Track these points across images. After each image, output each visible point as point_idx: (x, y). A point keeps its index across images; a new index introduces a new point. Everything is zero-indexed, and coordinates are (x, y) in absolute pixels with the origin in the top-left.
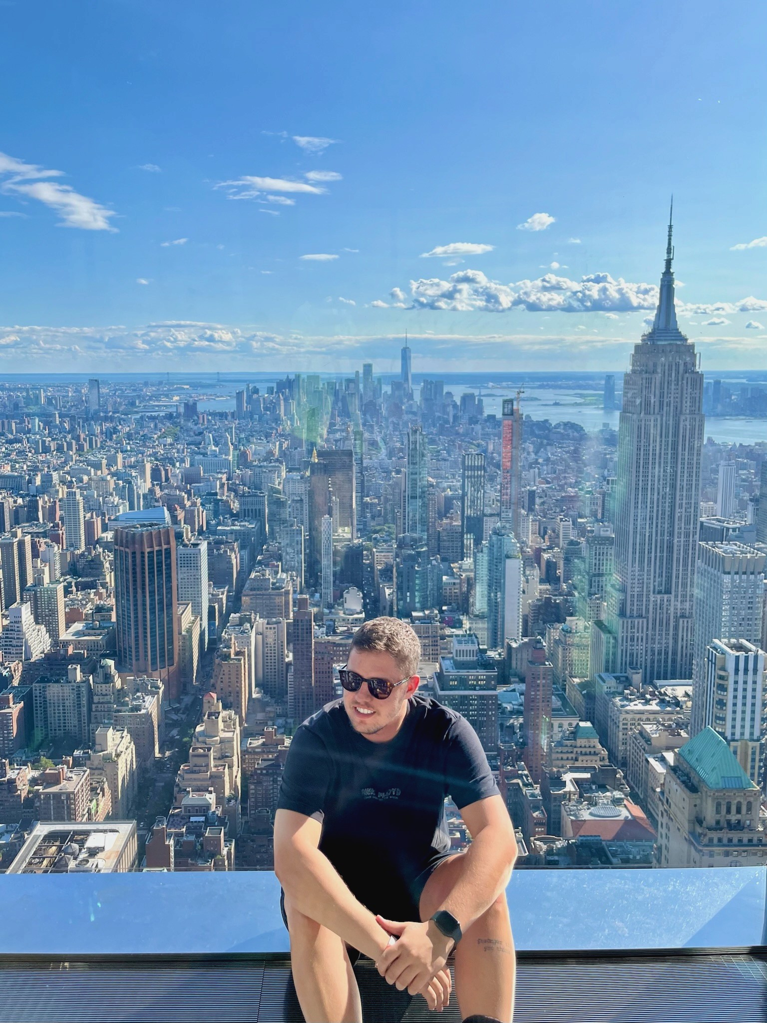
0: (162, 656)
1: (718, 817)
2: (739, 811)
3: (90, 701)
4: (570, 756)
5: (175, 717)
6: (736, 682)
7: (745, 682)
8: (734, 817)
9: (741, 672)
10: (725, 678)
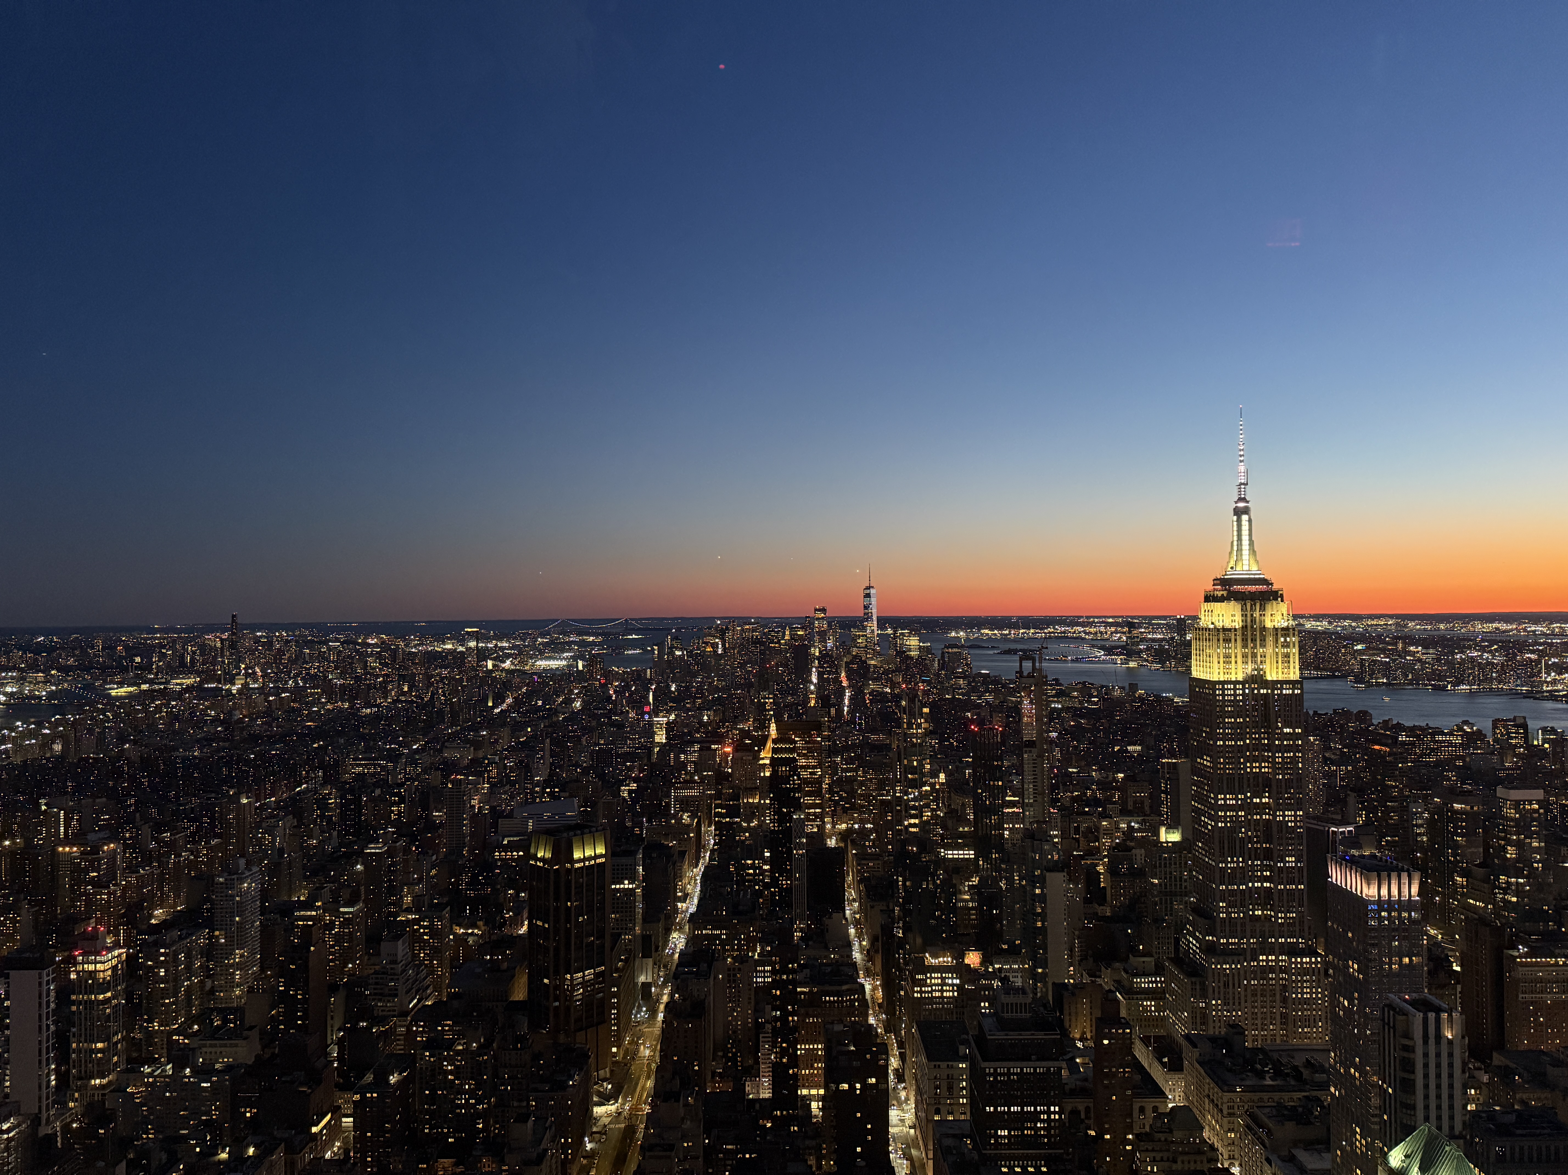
4: (1165, 1155)
6: (1426, 1055)
7: (1438, 1055)
9: (1432, 1040)
10: (1410, 1049)
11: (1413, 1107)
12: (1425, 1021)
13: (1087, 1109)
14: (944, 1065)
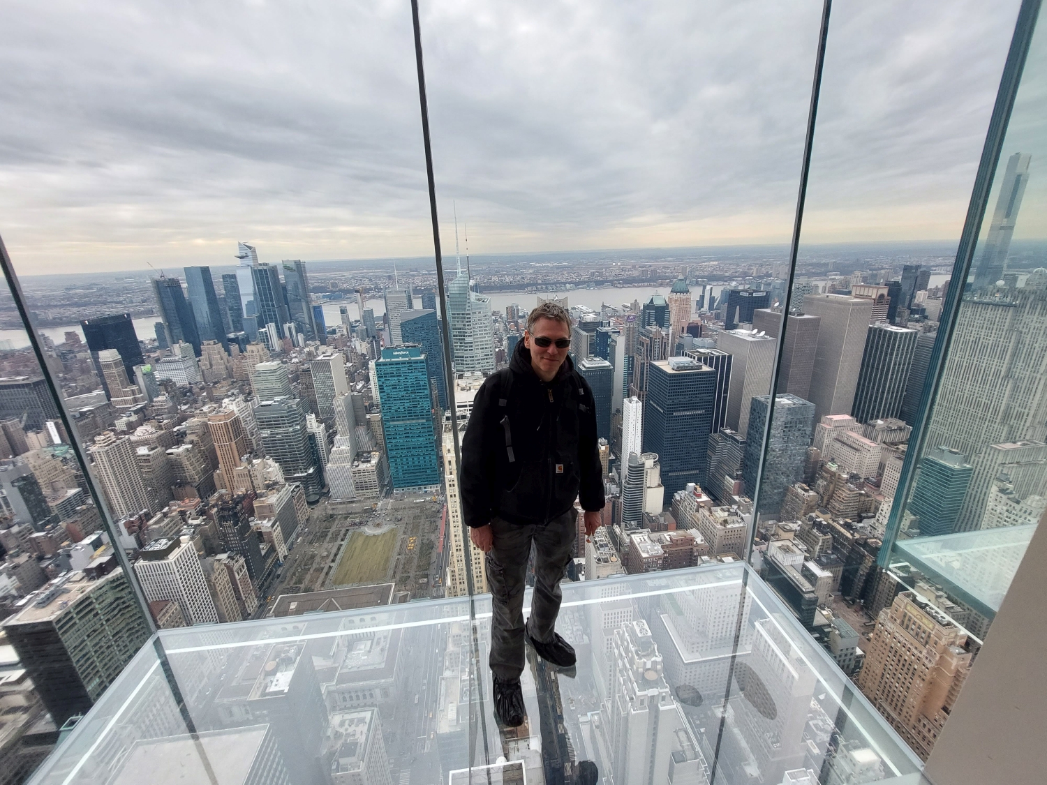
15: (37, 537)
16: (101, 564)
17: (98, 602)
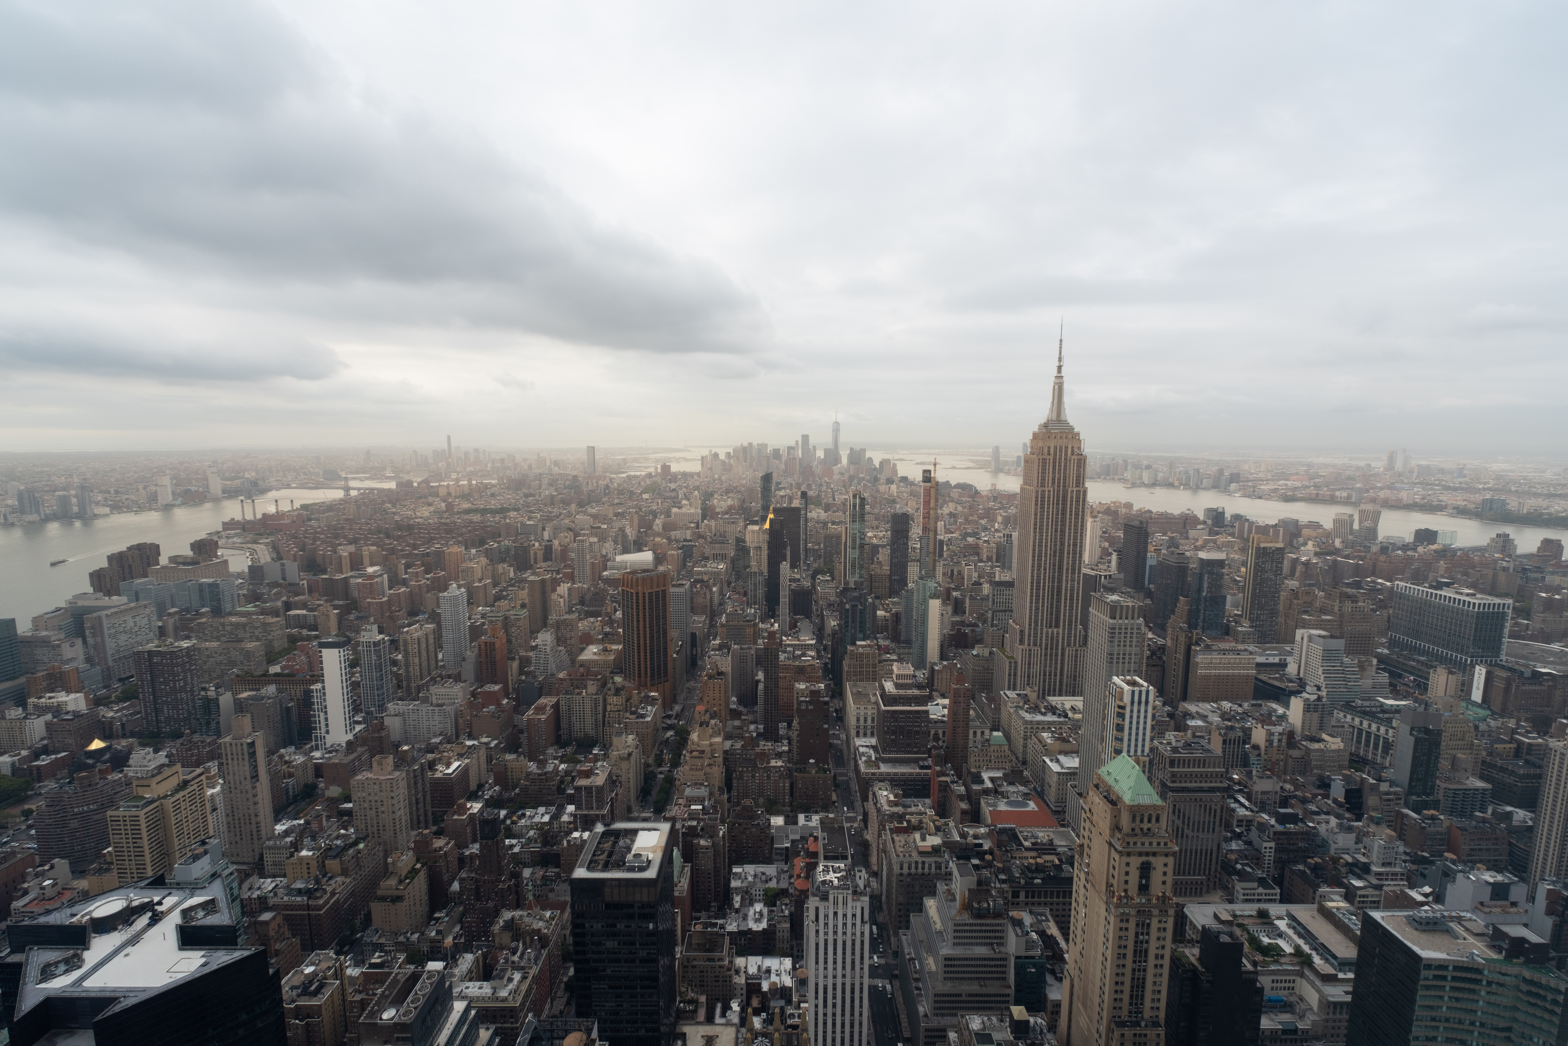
0: (659, 674)
1: (1133, 825)
2: (1149, 821)
3: (605, 710)
4: (985, 758)
5: (669, 722)
6: (1132, 711)
7: (1139, 711)
8: (1145, 826)
9: (1136, 704)
10: (1122, 707)
11: (1121, 740)
12: (1133, 692)
13: (944, 732)
14: (862, 708)
15: (1407, 816)
16: (1523, 940)
17: (1489, 989)
